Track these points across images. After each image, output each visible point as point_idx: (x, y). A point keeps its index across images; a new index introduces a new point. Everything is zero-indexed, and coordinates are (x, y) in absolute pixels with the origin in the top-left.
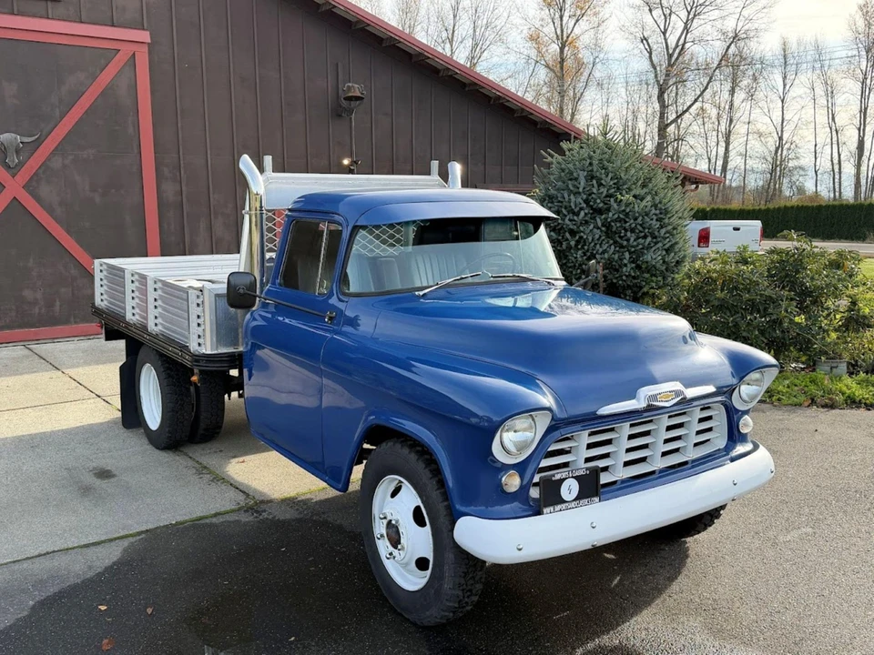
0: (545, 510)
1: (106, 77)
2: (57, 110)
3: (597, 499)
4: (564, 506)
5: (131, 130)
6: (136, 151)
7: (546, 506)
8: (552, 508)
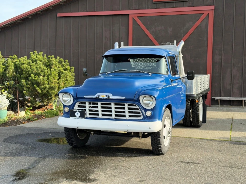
0: (71, 117)
1: (198, 23)
2: (183, 34)
3: (84, 118)
4: (76, 117)
5: (205, 39)
6: (206, 46)
7: (71, 116)
8: (72, 117)
